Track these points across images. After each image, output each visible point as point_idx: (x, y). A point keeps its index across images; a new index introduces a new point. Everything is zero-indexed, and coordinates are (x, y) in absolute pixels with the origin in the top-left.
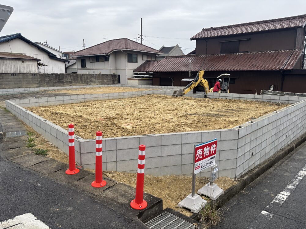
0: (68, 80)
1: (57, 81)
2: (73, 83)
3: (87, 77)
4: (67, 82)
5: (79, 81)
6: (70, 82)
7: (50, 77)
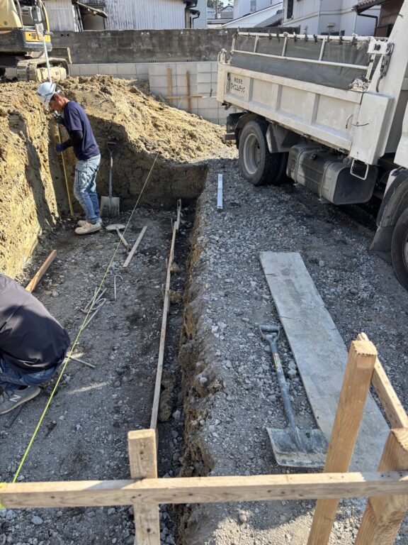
0: (145, 47)
1: (116, 49)
2: (159, 55)
3: (199, 38)
4: (142, 52)
5: (173, 50)
6: (149, 51)
7: (99, 39)
